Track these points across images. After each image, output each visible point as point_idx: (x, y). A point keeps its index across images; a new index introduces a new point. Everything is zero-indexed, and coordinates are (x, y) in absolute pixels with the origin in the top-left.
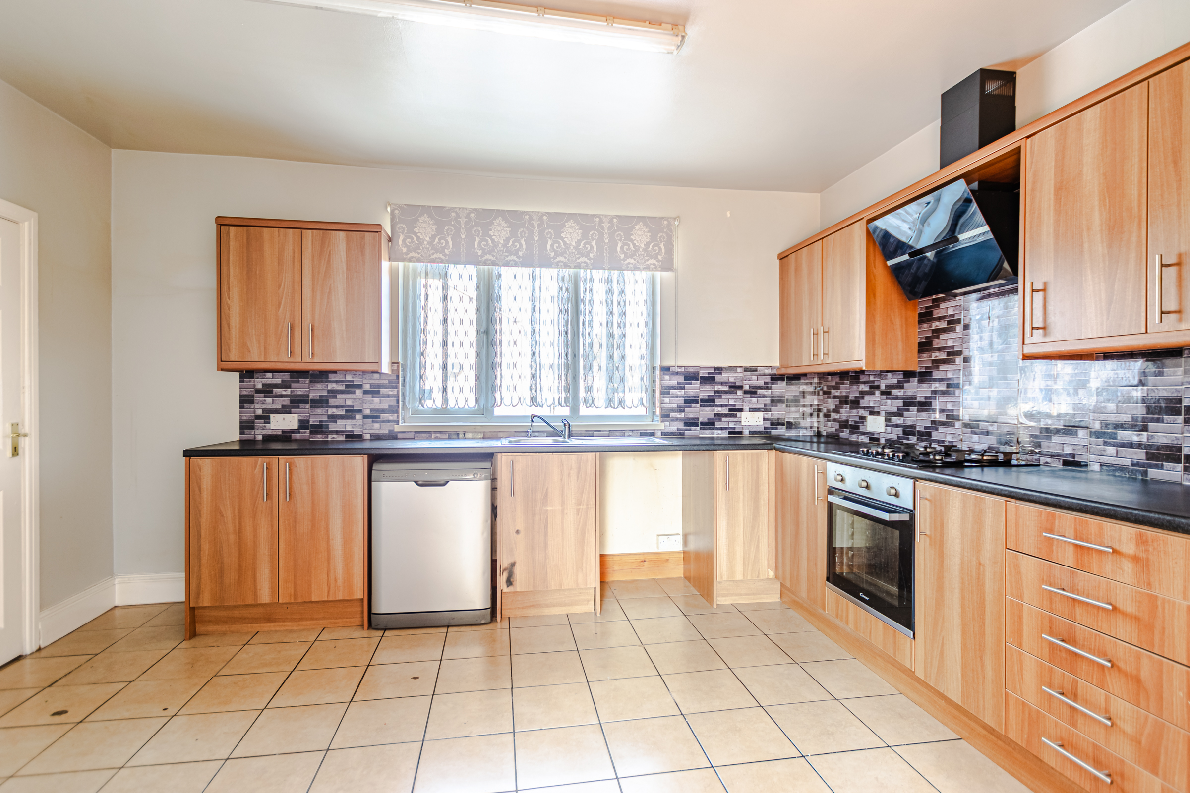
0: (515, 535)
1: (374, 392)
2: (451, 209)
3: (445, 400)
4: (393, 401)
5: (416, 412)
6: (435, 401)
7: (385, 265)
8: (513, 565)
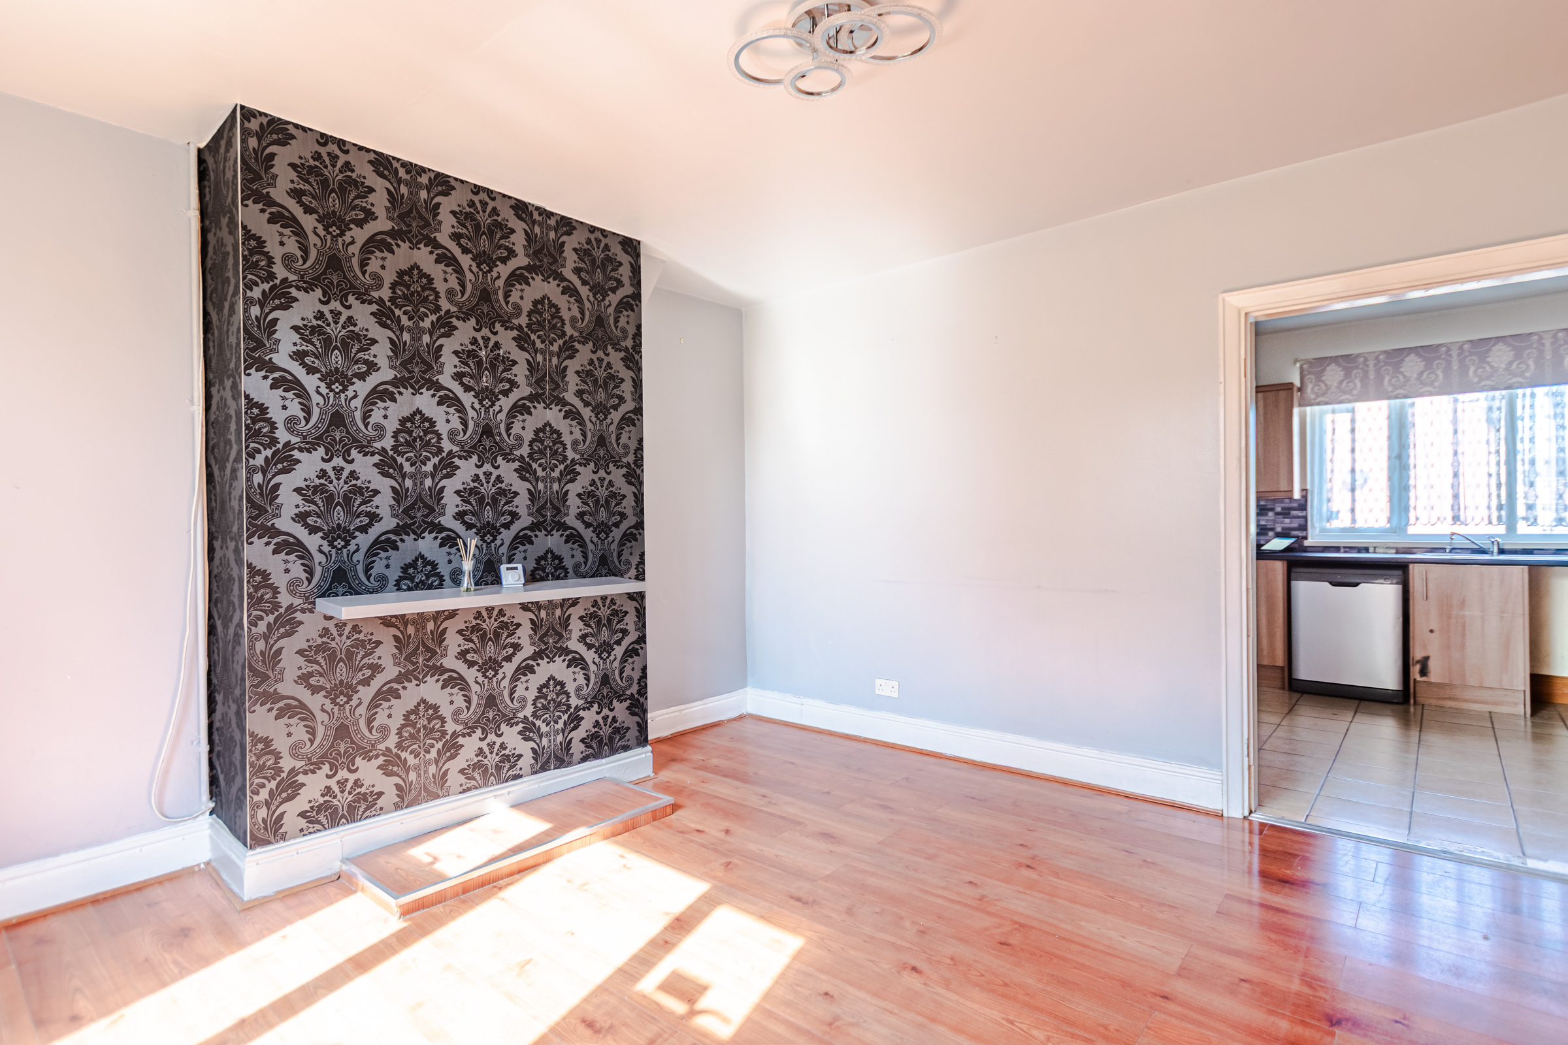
0: (1431, 634)
1: (1286, 513)
2: (1359, 355)
3: (1354, 521)
4: (1301, 521)
5: (1323, 530)
6: (1344, 521)
7: (1296, 411)
8: (1427, 659)
